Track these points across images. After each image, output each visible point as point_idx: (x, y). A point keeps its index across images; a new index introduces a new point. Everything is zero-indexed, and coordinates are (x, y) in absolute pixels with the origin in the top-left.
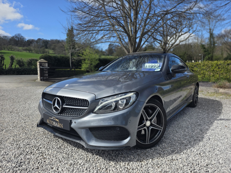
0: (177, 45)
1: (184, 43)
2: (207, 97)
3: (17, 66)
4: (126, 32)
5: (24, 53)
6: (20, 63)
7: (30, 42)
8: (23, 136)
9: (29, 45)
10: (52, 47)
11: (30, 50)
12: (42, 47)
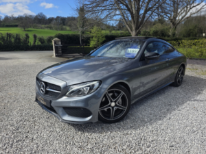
0: (187, 18)
1: (195, 15)
2: (198, 76)
3: (40, 43)
4: (129, 10)
5: (46, 30)
6: (41, 40)
7: (51, 20)
8: (27, 107)
9: (50, 23)
10: (69, 24)
11: (51, 28)
12: (61, 24)
